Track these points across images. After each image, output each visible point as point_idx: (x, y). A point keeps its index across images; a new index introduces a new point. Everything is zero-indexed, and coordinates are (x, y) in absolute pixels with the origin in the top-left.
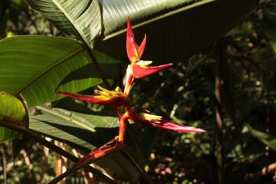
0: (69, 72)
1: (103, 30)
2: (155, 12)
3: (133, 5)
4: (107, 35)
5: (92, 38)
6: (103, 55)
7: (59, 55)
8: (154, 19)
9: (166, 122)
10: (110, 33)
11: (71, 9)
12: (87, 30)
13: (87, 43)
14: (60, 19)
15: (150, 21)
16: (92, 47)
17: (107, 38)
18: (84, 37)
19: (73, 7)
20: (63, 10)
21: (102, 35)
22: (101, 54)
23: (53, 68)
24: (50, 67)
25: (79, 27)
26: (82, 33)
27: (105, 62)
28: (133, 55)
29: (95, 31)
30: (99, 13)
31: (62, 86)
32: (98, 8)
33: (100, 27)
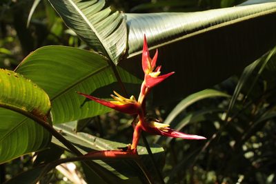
0: (96, 88)
1: (128, 49)
2: (174, 34)
3: (156, 28)
4: (131, 53)
5: (117, 55)
6: (128, 74)
7: (86, 69)
8: (173, 41)
9: (172, 131)
10: (134, 52)
11: (102, 29)
12: (113, 48)
13: (113, 59)
14: (91, 37)
15: (169, 42)
16: (116, 63)
17: (130, 56)
18: (110, 54)
19: (104, 28)
20: (94, 30)
21: (126, 54)
22: (126, 72)
23: (80, 82)
24: (78, 81)
25: (106, 45)
26: (108, 51)
27: (129, 81)
28: (147, 67)
29: (120, 50)
30: (126, 34)
31: (87, 103)
32: (125, 30)
33: (125, 46)
